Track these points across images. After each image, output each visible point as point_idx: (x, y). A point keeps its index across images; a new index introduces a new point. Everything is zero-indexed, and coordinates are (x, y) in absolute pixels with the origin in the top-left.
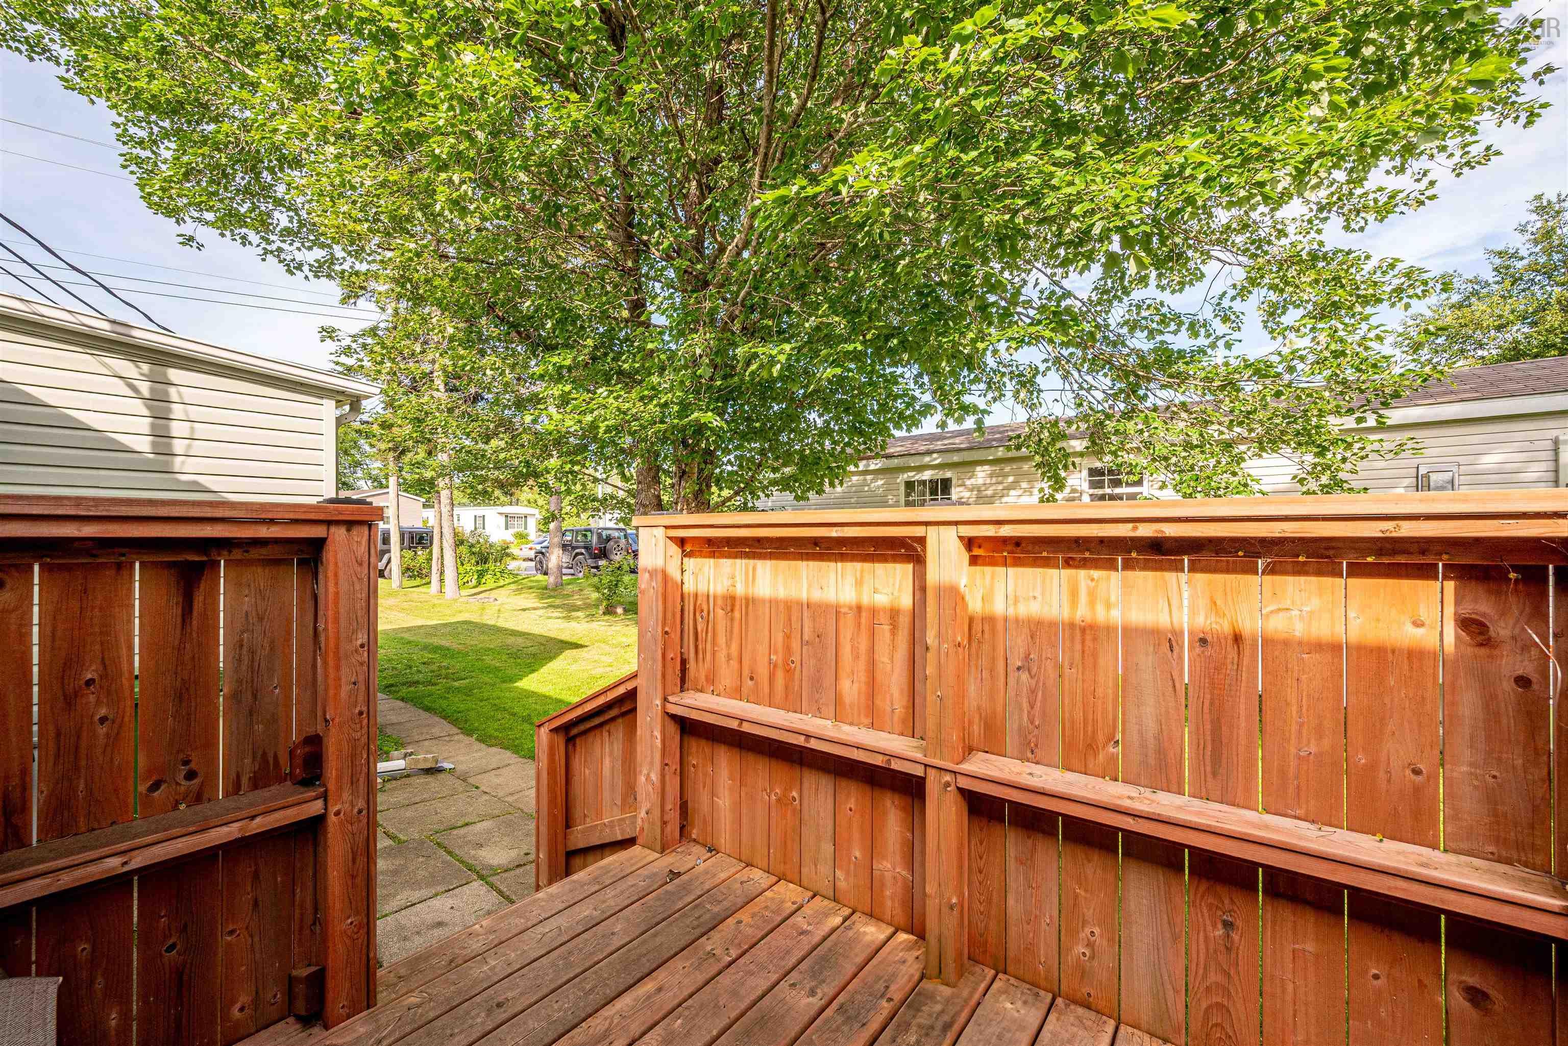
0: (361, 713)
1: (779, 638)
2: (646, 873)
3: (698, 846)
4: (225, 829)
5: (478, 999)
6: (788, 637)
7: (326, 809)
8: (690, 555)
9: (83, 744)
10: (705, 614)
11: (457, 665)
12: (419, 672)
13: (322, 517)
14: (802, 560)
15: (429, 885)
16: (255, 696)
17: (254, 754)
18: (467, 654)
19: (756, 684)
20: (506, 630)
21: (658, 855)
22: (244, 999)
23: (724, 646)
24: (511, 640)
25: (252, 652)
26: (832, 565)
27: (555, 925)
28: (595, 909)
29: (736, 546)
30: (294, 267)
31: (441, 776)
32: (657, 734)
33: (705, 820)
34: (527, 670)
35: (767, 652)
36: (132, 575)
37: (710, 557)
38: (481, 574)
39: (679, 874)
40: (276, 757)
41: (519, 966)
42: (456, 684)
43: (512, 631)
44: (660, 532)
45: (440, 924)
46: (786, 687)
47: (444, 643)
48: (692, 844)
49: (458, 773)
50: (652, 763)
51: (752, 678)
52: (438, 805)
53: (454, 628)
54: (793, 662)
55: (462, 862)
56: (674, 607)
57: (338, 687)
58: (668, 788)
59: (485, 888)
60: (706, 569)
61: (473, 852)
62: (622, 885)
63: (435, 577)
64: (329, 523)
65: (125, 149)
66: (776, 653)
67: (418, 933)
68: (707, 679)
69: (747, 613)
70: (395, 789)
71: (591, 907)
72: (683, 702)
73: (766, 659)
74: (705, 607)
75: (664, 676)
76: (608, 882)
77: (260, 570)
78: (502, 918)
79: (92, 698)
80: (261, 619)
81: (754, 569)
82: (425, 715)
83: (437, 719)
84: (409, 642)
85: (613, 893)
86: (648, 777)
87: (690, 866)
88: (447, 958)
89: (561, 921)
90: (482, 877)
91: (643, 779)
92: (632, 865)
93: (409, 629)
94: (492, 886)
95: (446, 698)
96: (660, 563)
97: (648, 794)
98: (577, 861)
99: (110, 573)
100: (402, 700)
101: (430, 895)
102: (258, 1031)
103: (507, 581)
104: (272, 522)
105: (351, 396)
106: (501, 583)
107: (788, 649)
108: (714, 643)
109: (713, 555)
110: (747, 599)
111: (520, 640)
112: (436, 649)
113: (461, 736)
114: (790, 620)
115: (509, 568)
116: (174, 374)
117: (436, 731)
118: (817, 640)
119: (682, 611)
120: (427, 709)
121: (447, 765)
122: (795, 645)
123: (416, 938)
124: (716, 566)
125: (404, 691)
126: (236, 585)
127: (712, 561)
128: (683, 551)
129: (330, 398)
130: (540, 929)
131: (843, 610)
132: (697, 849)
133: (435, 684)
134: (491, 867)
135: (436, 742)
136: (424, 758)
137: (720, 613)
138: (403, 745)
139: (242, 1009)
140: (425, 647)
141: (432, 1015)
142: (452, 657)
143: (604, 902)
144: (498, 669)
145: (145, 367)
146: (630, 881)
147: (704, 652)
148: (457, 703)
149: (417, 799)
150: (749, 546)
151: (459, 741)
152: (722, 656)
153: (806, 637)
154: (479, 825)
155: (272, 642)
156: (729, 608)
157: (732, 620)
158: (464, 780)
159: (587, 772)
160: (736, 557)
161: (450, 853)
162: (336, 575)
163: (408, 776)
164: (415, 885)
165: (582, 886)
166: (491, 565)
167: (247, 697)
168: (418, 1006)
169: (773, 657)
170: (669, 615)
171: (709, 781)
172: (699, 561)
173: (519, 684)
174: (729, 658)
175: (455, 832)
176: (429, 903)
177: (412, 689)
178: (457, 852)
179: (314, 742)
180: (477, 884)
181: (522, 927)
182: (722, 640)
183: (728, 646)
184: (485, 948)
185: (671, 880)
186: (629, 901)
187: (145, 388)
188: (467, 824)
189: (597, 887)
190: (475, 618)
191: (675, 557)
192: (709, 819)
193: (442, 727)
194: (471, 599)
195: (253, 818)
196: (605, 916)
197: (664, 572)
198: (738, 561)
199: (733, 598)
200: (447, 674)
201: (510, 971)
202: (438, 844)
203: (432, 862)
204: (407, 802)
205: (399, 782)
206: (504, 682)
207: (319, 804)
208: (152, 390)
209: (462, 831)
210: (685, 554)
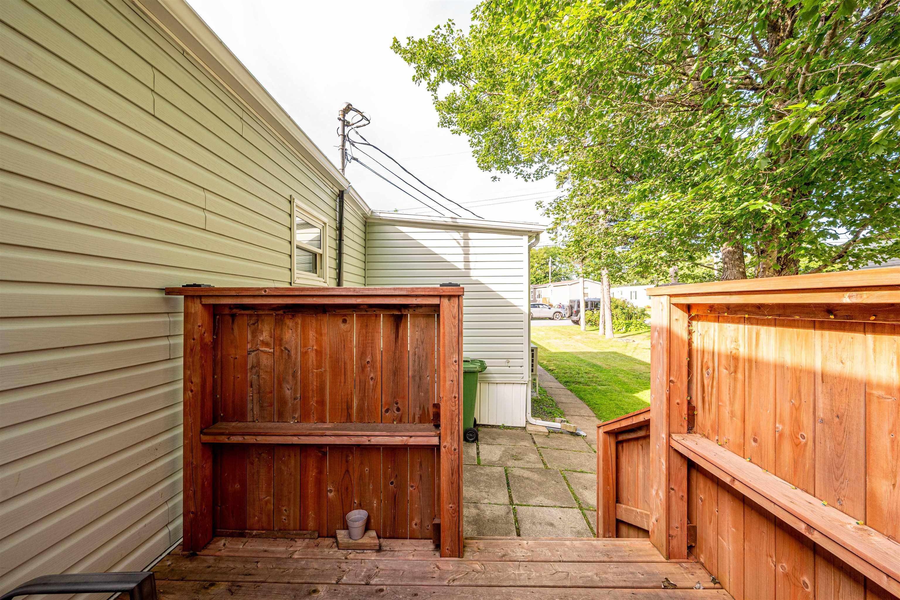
0: (455, 397)
1: (786, 409)
2: (647, 569)
3: (703, 571)
4: (400, 438)
5: (504, 590)
6: (796, 409)
7: (440, 443)
8: (697, 318)
9: (367, 387)
10: (710, 371)
11: (602, 377)
12: (582, 377)
13: (436, 293)
14: (814, 328)
15: (554, 499)
16: (420, 379)
17: (420, 408)
18: (609, 371)
19: (760, 445)
20: (636, 360)
21: (664, 560)
22: (416, 520)
23: (728, 403)
24: (637, 367)
25: (419, 358)
26: (859, 336)
27: (567, 569)
28: (597, 574)
29: (735, 313)
30: (527, 177)
31: (578, 438)
32: (663, 461)
33: (711, 553)
34: (643, 387)
35: (772, 420)
36: (380, 319)
37: (715, 321)
38: (628, 325)
39: (675, 587)
40: (428, 409)
41: (533, 584)
42: (599, 388)
43: (640, 361)
44: (665, 299)
45: (552, 525)
46: (796, 463)
47: (599, 363)
48: (699, 566)
49: (587, 440)
50: (660, 483)
51: (755, 441)
52: (571, 454)
53: (607, 355)
54: (803, 437)
55: (573, 494)
56: (680, 362)
57: (445, 381)
58: (674, 508)
59: (580, 516)
60: (711, 331)
61: (581, 490)
62: (623, 568)
63: (601, 326)
64: (440, 296)
65: (473, 149)
66: (782, 422)
67: (540, 524)
68: (712, 427)
69: (750, 377)
70: (554, 438)
71: (595, 571)
72: (683, 442)
73: (771, 426)
74: (710, 364)
75: (669, 416)
76: (615, 559)
77: (422, 319)
78: (540, 545)
79: (369, 369)
80: (422, 342)
81: (758, 334)
82: (579, 401)
83: (585, 405)
84: (582, 360)
85: (615, 570)
86: (657, 494)
87: (689, 585)
88: (503, 553)
89: (573, 569)
90: (581, 508)
91: (654, 493)
92: (639, 556)
93: (584, 353)
94: (585, 515)
95: (592, 394)
96: (665, 323)
97: (657, 507)
98: (624, 529)
99: (374, 318)
100: (571, 390)
101: (552, 505)
102: (421, 539)
103: (644, 330)
104: (417, 296)
105: (534, 232)
106: (640, 331)
107: (797, 422)
108: (719, 399)
109: (717, 319)
110: (750, 361)
111: (643, 367)
112: (594, 365)
113: (595, 419)
114: (799, 391)
115: (646, 322)
116: (471, 235)
117: (583, 412)
118: (837, 420)
119: (690, 365)
120: (581, 399)
121: (582, 433)
122: (806, 419)
123: (539, 526)
124: (721, 330)
125: (573, 386)
126: (413, 325)
127: (717, 324)
128: (690, 315)
129: (525, 235)
130: (557, 566)
131: (876, 392)
132: (701, 573)
133: (589, 386)
134: (588, 504)
135: (581, 418)
136: (571, 427)
137: (724, 372)
138: (564, 415)
139: (416, 524)
140: (589, 364)
141: (480, 582)
142: (601, 372)
143: (605, 573)
144: (625, 383)
145: (462, 234)
146: (632, 568)
147: (710, 404)
148: (597, 398)
149: (563, 447)
150: (749, 313)
151: (593, 421)
152: (726, 411)
153: (820, 414)
154: (589, 475)
155: (427, 354)
156: (732, 369)
157: (735, 379)
158: (590, 445)
159: (629, 469)
160: (739, 323)
161: (568, 485)
162: (444, 323)
163: (562, 433)
164: (547, 495)
165: (596, 552)
166: (633, 320)
167: (417, 378)
168: (478, 572)
169: (779, 426)
170: (675, 367)
171: (714, 519)
172: (706, 324)
173: (636, 395)
174: (732, 414)
175: (575, 474)
176: (550, 509)
177: (577, 386)
178: (573, 487)
179: (437, 406)
180: (577, 511)
181: (548, 559)
182: (726, 396)
183: (732, 404)
184: (522, 559)
185: (665, 587)
186: (624, 584)
187: (462, 242)
188: (582, 472)
189: (606, 559)
190: (619, 351)
191: (681, 321)
192: (714, 552)
193: (586, 411)
194: (619, 340)
195: (411, 437)
196: (600, 584)
197: (670, 332)
198: (741, 326)
199: (736, 358)
200: (596, 381)
201: (528, 584)
202: (564, 477)
203: (558, 486)
204: (557, 447)
205: (557, 435)
206: (627, 392)
207: (437, 439)
208: (464, 243)
209: (579, 475)
210: (691, 319)
